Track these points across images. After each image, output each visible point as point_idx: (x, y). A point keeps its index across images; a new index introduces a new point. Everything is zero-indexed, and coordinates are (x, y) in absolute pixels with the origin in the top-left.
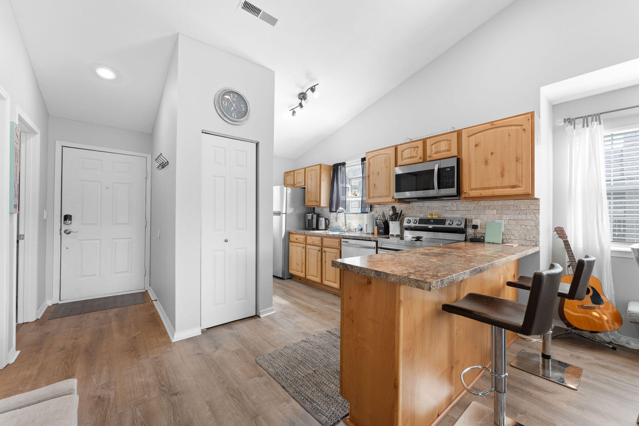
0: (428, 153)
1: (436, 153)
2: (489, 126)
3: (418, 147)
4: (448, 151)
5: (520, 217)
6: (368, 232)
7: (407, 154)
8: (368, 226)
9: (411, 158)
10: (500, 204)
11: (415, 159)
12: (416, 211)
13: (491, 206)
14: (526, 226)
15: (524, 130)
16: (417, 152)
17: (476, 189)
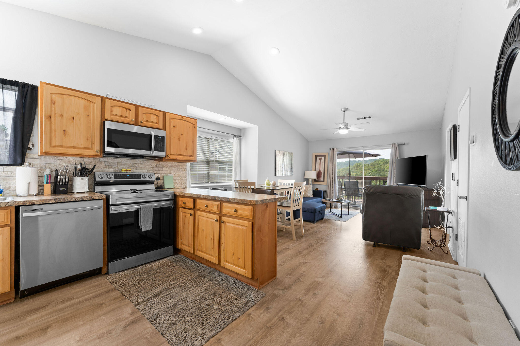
0: (140, 119)
1: (146, 121)
2: (180, 117)
3: (130, 110)
4: (156, 123)
5: (179, 172)
6: (31, 193)
7: (117, 111)
8: (31, 184)
9: (122, 116)
10: (170, 164)
11: (126, 119)
12: (103, 166)
13: (166, 165)
14: (182, 177)
15: (195, 127)
16: (129, 114)
17: (173, 155)
